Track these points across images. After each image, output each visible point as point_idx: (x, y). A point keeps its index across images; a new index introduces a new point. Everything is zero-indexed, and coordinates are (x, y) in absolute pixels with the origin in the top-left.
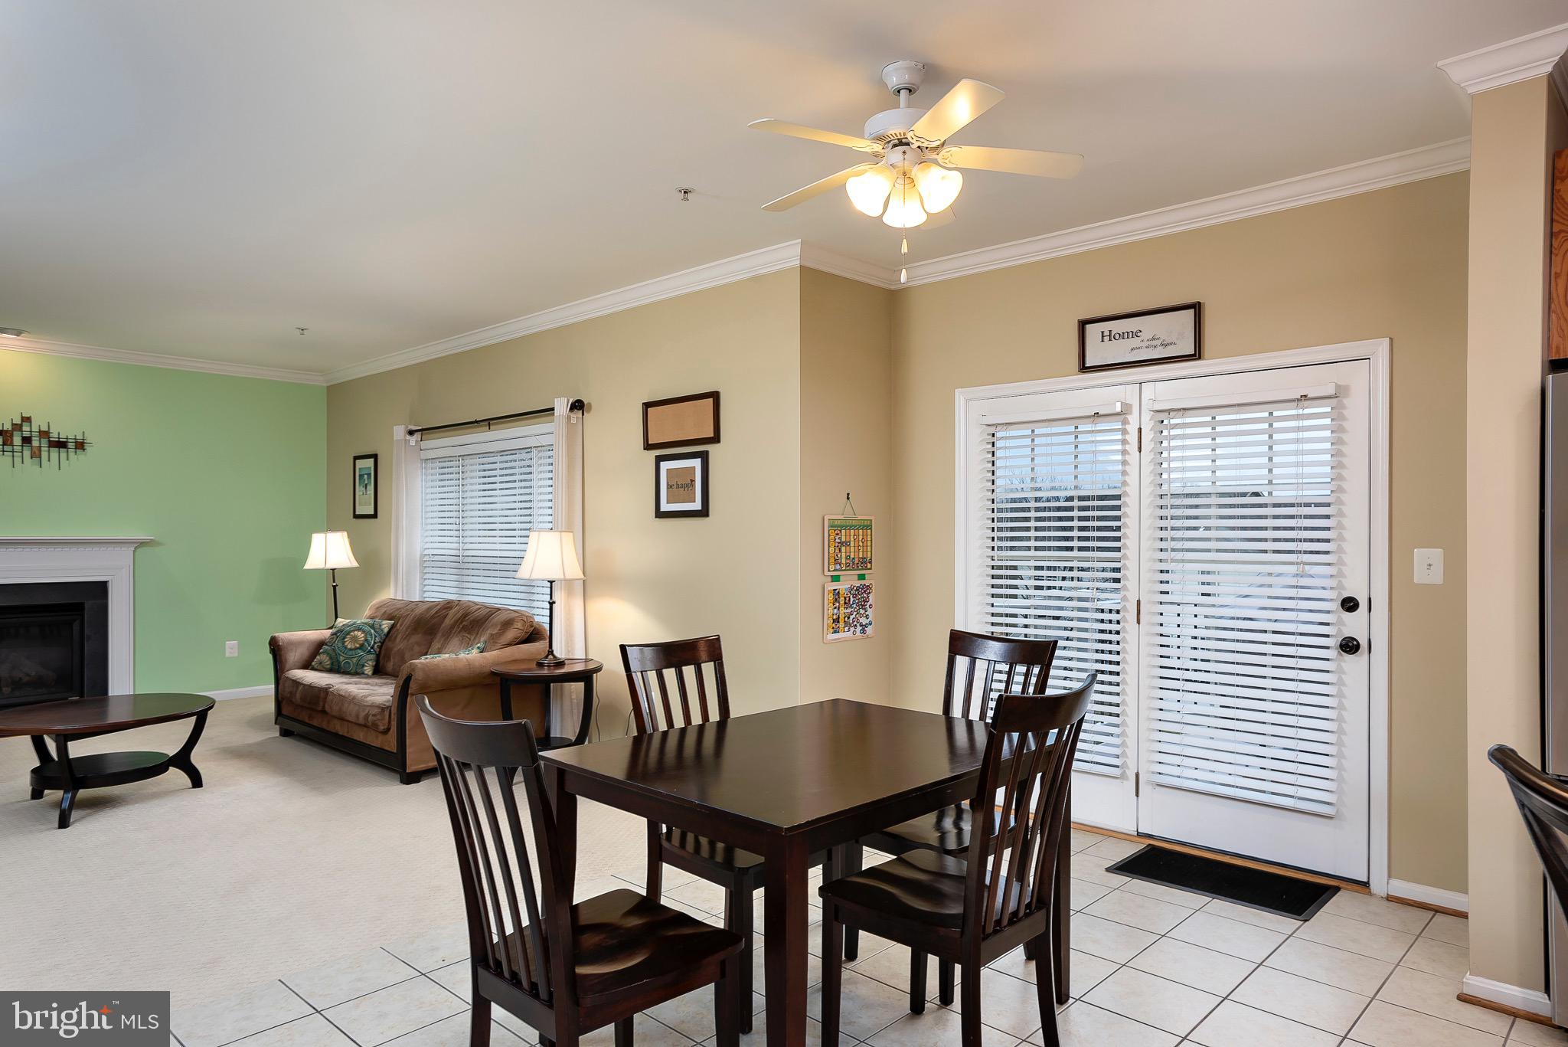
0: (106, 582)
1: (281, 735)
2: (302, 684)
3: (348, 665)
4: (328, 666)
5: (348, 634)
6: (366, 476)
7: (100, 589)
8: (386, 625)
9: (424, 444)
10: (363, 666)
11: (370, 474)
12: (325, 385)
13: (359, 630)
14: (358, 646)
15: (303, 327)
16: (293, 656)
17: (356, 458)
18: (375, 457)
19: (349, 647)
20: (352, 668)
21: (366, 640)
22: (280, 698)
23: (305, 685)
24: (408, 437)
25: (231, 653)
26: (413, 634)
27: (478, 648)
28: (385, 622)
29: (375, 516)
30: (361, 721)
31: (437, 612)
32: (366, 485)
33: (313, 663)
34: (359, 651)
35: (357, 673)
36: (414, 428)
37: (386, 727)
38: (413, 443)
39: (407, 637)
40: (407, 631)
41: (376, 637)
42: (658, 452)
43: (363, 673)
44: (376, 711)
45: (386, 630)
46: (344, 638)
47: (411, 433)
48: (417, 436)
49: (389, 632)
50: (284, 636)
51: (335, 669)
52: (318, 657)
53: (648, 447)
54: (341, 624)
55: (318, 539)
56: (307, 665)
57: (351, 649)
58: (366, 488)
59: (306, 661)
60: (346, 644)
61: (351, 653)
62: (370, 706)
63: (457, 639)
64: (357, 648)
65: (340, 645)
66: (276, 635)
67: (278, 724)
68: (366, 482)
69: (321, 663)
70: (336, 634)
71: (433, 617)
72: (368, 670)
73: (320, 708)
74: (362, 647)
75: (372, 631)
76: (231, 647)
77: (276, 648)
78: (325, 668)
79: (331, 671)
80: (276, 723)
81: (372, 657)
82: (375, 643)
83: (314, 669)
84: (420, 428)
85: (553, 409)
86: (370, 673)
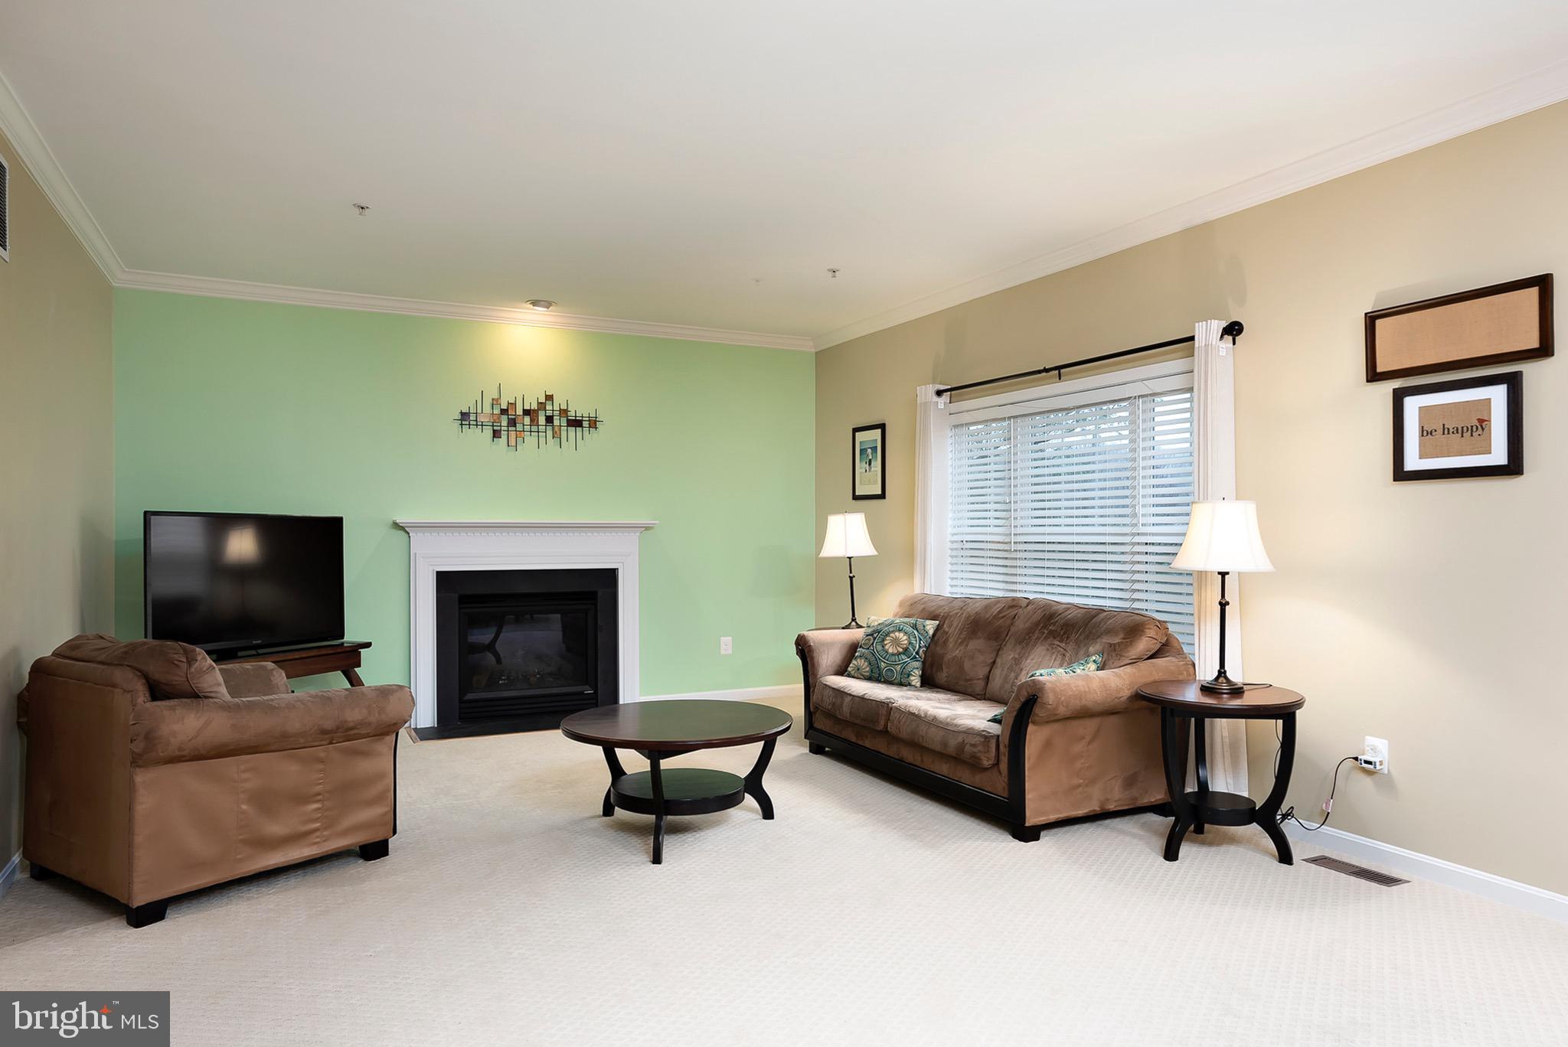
0: (615, 569)
1: (810, 751)
2: (850, 695)
3: (889, 673)
4: (868, 674)
5: (888, 635)
6: (869, 450)
7: (609, 577)
8: (931, 626)
9: (955, 407)
10: (909, 675)
11: (876, 447)
12: (813, 350)
13: (900, 631)
14: (901, 650)
15: (835, 268)
16: (827, 659)
17: (855, 430)
18: (882, 427)
19: (890, 651)
20: (896, 677)
21: (910, 643)
22: (812, 710)
23: (854, 696)
24: (935, 398)
25: (726, 650)
26: (971, 638)
27: (1094, 661)
28: (928, 622)
29: (882, 496)
30: (951, 750)
31: (1000, 612)
32: (870, 461)
33: (849, 669)
34: (903, 657)
35: (902, 683)
36: (942, 387)
37: (991, 762)
38: (941, 406)
39: (964, 642)
40: (961, 633)
41: (920, 640)
42: (1398, 383)
43: (910, 684)
44: (977, 740)
45: (931, 632)
46: (883, 640)
47: (939, 393)
48: (946, 397)
49: (934, 635)
50: (814, 636)
51: (875, 677)
52: (854, 662)
53: (1374, 375)
54: (876, 623)
55: (835, 522)
56: (842, 671)
57: (893, 655)
58: (870, 464)
59: (840, 666)
60: (887, 647)
61: (893, 658)
62: (964, 732)
63: (1042, 648)
64: (899, 654)
65: (879, 648)
66: (806, 633)
67: (808, 739)
68: (870, 457)
69: (858, 669)
70: (872, 635)
71: (996, 617)
72: (916, 680)
73: (880, 727)
74: (906, 650)
75: (916, 632)
76: (726, 643)
77: (804, 649)
78: (863, 676)
79: (869, 679)
80: (805, 738)
81: (918, 664)
82: (920, 647)
83: (849, 676)
84: (949, 387)
85: (1192, 338)
86: (918, 684)
